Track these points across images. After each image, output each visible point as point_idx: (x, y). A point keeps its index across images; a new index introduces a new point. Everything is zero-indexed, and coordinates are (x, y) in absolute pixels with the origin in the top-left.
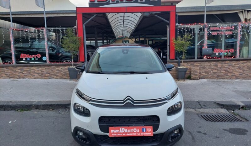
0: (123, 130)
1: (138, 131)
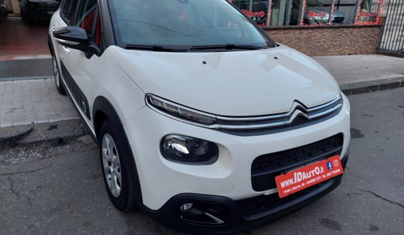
0: (300, 175)
1: (322, 171)
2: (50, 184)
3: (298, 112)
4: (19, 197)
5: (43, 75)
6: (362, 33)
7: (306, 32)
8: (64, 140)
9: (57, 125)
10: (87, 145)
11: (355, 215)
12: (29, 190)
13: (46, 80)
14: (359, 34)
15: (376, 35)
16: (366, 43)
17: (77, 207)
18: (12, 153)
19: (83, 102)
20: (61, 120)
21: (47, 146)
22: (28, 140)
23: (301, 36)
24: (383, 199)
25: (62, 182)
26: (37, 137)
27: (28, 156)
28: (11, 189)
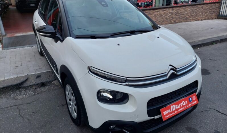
0: (174, 107)
1: (187, 103)
2: (39, 111)
3: (172, 71)
4: (23, 119)
5: (31, 44)
6: (209, 7)
7: (176, 9)
8: (45, 83)
9: (41, 75)
10: (57, 86)
11: (206, 124)
12: (29, 115)
13: (33, 47)
14: (207, 8)
15: (217, 8)
16: (211, 13)
17: (54, 124)
18: (18, 92)
19: (54, 65)
20: (42, 72)
21: (36, 88)
22: (26, 85)
23: (173, 12)
24: (222, 113)
25: (45, 109)
26: (30, 83)
27: (26, 94)
28: (19, 114)
